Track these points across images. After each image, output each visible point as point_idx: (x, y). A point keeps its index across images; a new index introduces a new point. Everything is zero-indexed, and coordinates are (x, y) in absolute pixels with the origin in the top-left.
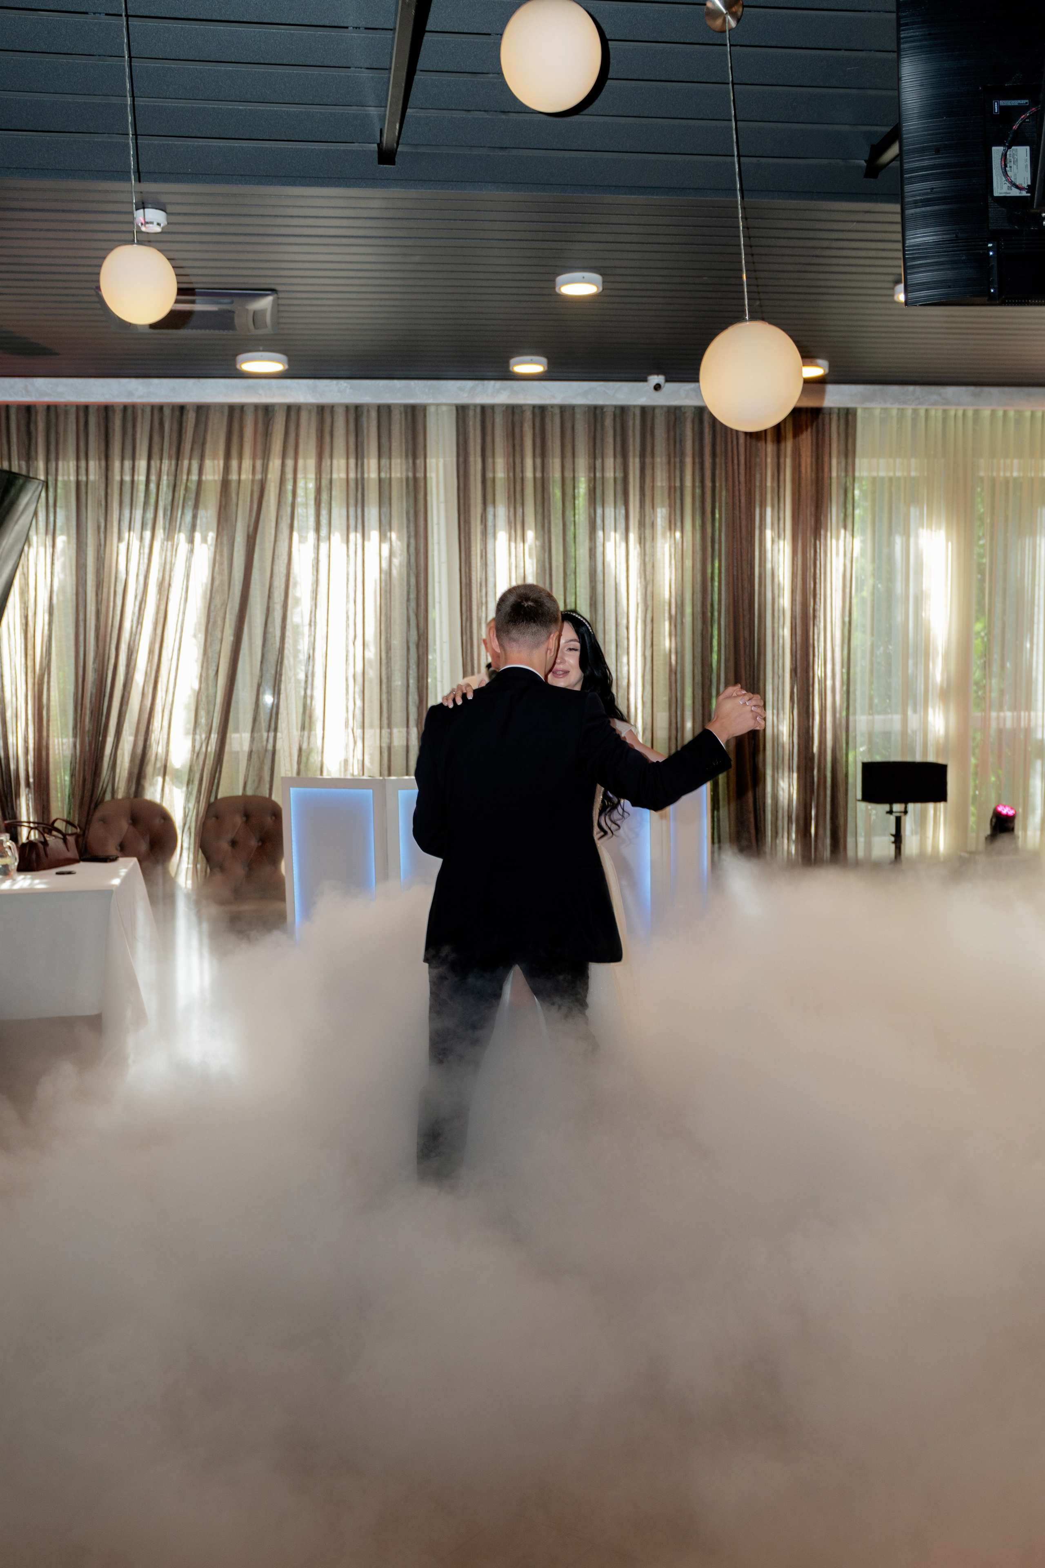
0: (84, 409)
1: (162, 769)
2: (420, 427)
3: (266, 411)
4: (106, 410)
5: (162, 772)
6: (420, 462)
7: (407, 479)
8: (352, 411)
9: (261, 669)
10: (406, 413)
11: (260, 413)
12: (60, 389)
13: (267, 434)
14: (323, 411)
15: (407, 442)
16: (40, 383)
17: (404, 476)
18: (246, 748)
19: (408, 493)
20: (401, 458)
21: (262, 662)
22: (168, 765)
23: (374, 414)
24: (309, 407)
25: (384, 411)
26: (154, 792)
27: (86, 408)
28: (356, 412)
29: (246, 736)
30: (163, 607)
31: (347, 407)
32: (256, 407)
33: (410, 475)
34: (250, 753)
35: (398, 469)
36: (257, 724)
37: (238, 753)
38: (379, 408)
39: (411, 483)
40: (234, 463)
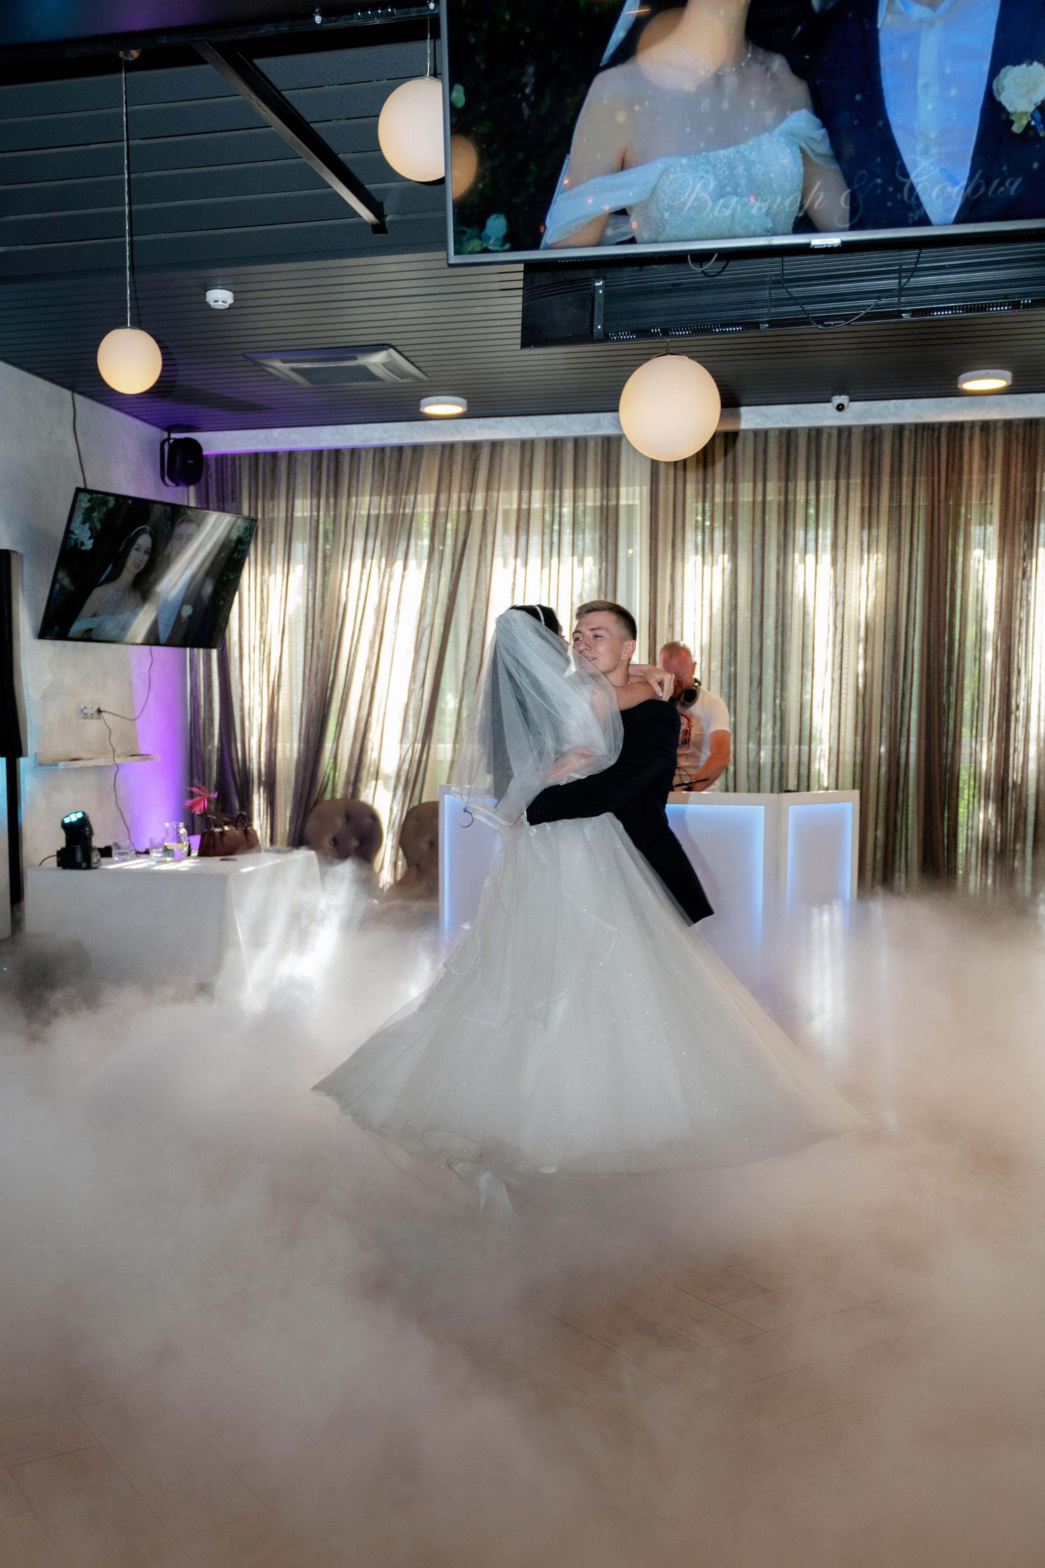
0: (318, 455)
1: (375, 774)
2: (613, 457)
3: (475, 447)
4: (337, 453)
5: (375, 776)
6: (613, 490)
7: (602, 506)
8: (550, 444)
9: (463, 685)
10: (603, 444)
11: (468, 451)
12: (293, 437)
13: (474, 469)
14: (526, 446)
15: (602, 473)
16: (276, 433)
17: (598, 504)
18: (449, 757)
19: (601, 521)
20: (595, 487)
21: (464, 679)
22: (380, 770)
23: (570, 446)
24: (512, 442)
25: (579, 443)
26: (366, 796)
27: (320, 452)
28: (555, 445)
29: (450, 746)
30: (380, 628)
31: (546, 440)
32: (465, 444)
33: (605, 503)
34: (452, 763)
35: (592, 497)
36: (459, 736)
37: (440, 762)
38: (576, 440)
39: (605, 511)
40: (443, 497)
